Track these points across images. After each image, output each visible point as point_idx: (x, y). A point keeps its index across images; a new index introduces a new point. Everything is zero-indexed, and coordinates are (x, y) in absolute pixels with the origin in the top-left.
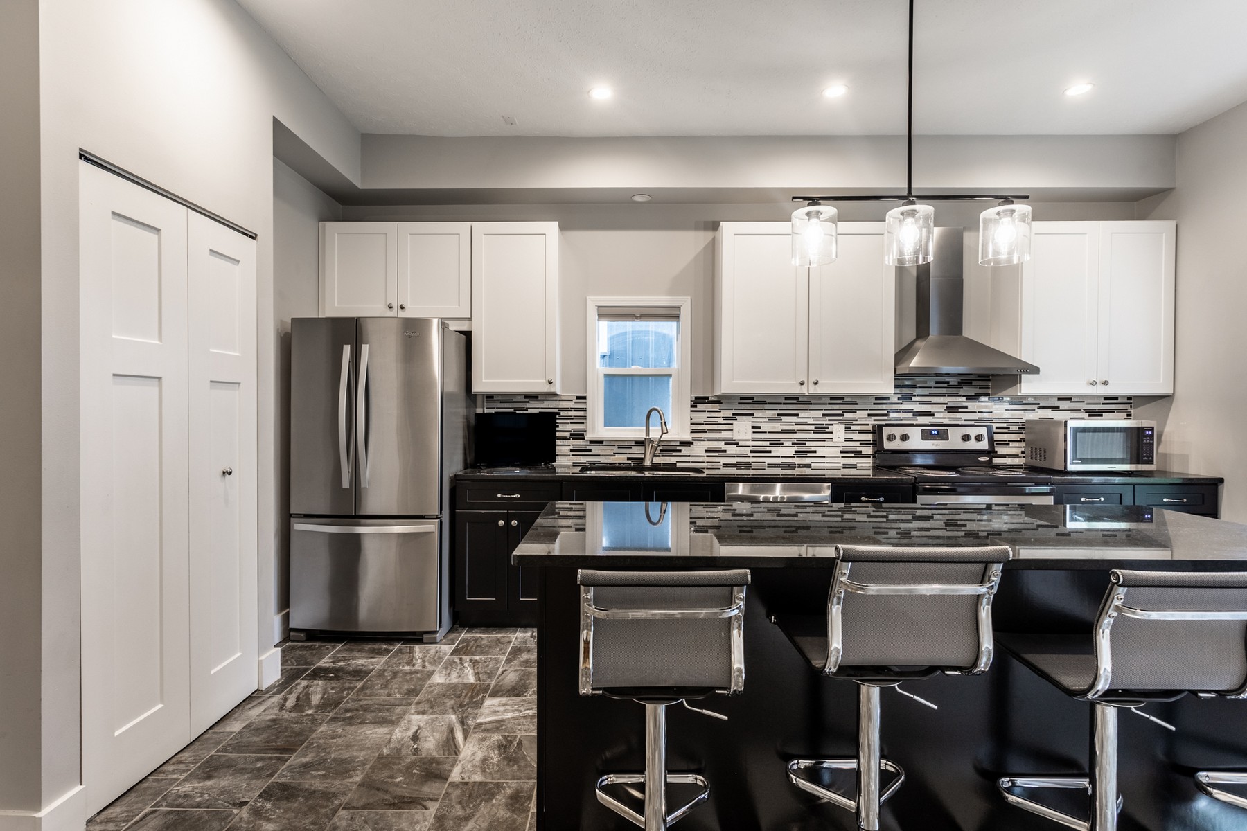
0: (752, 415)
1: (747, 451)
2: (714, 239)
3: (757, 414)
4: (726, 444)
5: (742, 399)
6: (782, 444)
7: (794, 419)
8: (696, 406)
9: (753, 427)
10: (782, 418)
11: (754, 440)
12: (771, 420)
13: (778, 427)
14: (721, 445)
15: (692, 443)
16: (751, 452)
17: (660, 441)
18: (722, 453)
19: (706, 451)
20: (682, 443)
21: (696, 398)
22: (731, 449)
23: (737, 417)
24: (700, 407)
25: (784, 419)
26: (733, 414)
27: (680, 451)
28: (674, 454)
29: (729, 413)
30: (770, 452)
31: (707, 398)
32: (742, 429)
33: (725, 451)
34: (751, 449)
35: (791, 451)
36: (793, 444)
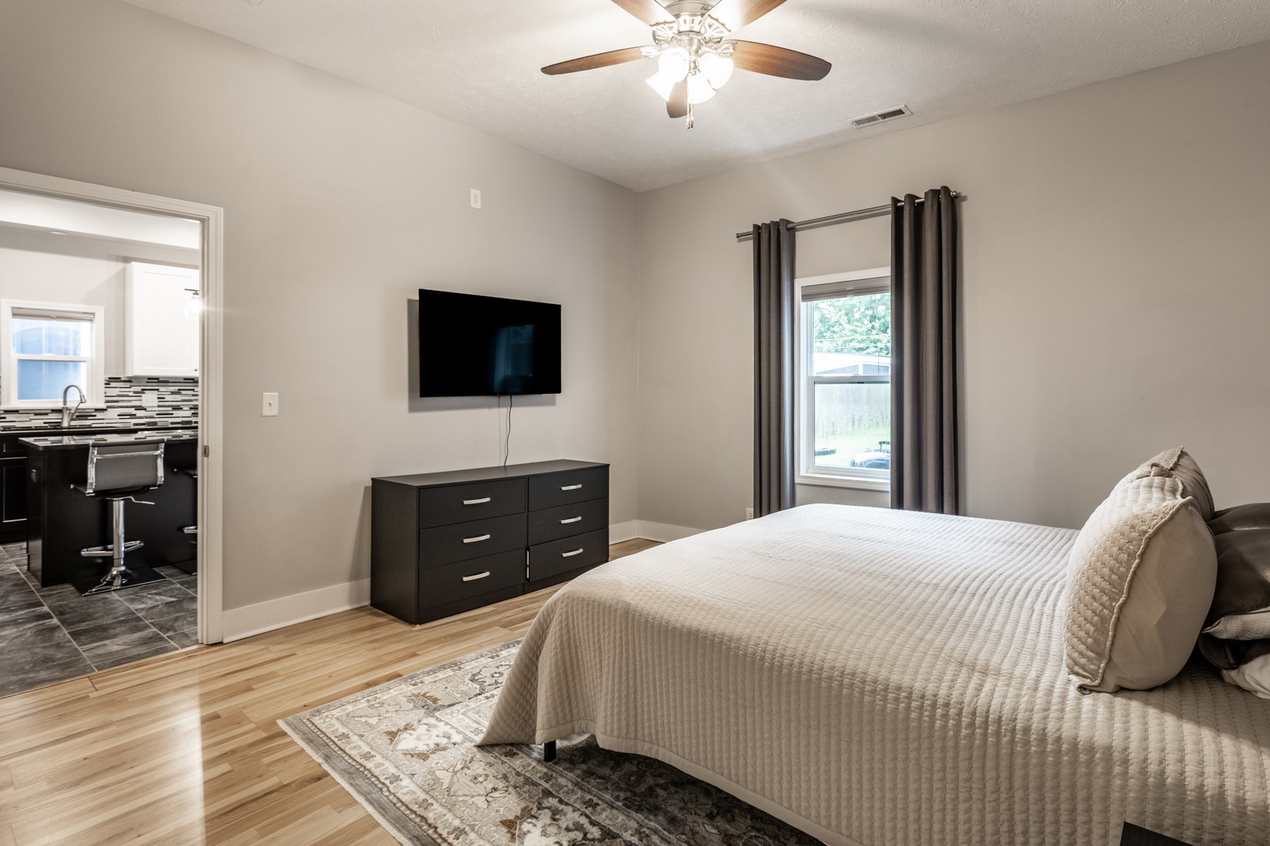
0: (158, 390)
1: (154, 414)
2: (124, 270)
3: (161, 389)
4: (136, 410)
5: (149, 379)
6: (182, 409)
7: (192, 392)
8: (109, 384)
9: (159, 398)
10: (182, 392)
11: (159, 406)
12: (173, 393)
13: (178, 397)
14: (132, 411)
15: (106, 410)
16: (157, 414)
17: (77, 409)
18: (133, 416)
19: (119, 415)
20: (97, 410)
21: (110, 378)
22: (140, 413)
23: (145, 392)
24: (113, 384)
25: (183, 392)
26: (143, 390)
27: (95, 416)
28: (89, 418)
29: (139, 389)
30: (172, 414)
31: (120, 378)
32: (150, 399)
33: (135, 415)
34: (157, 412)
35: (189, 413)
36: (191, 408)
